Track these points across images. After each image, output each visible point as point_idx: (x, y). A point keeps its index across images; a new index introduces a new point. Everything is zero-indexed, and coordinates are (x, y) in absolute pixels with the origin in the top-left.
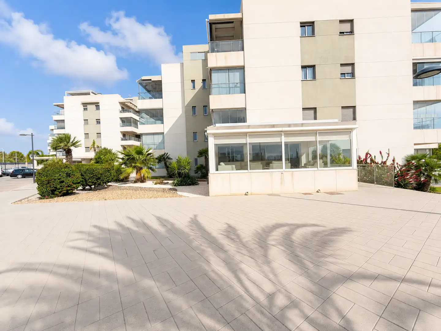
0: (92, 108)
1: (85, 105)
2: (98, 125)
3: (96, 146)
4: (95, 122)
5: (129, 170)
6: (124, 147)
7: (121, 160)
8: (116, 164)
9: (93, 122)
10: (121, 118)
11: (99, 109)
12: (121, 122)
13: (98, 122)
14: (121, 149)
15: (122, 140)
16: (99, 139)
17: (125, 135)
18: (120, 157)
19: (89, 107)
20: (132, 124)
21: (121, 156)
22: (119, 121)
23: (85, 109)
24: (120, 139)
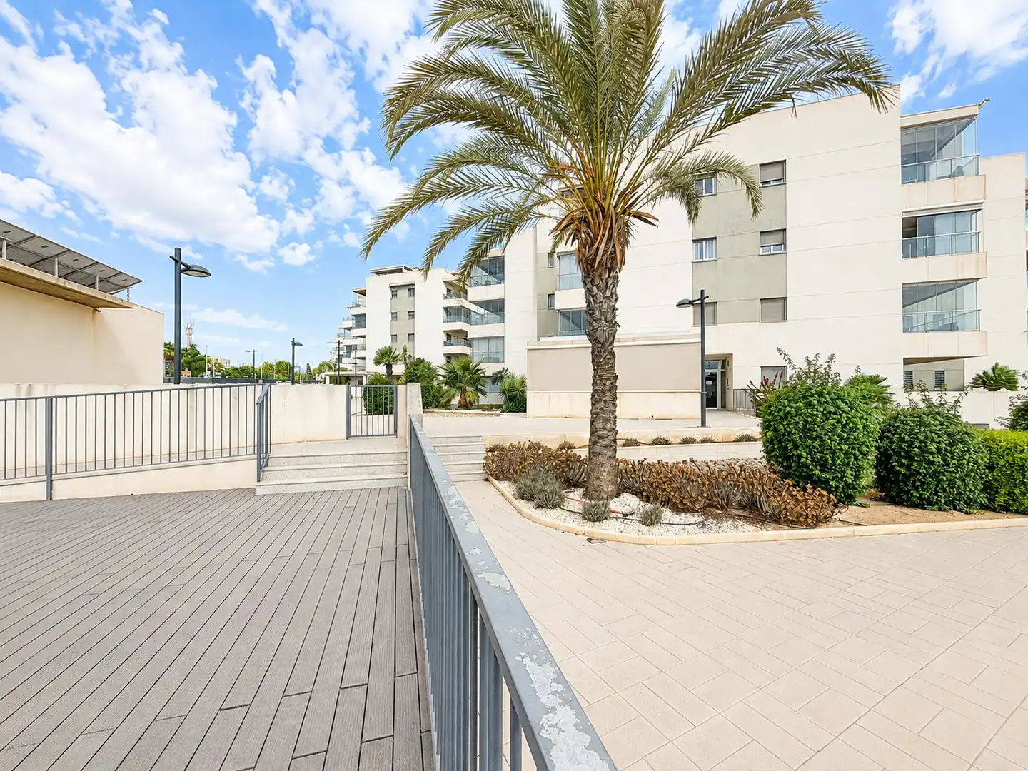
0: (403, 293)
1: (395, 289)
2: (412, 320)
3: (406, 356)
4: (407, 316)
5: (453, 391)
6: (449, 357)
7: (441, 378)
8: (435, 383)
9: (403, 316)
10: (446, 309)
11: (414, 294)
12: (445, 315)
13: (411, 315)
14: (443, 361)
15: (445, 344)
16: (411, 343)
17: (450, 336)
18: (439, 373)
19: (400, 292)
20: (463, 318)
21: (442, 372)
22: (443, 313)
23: (394, 295)
24: (443, 343)
